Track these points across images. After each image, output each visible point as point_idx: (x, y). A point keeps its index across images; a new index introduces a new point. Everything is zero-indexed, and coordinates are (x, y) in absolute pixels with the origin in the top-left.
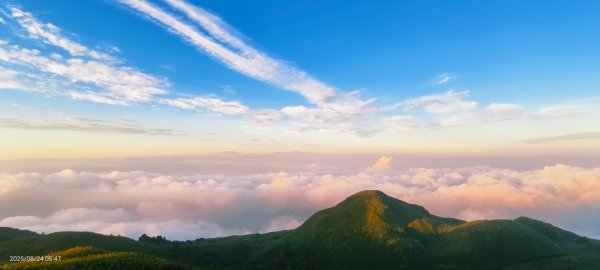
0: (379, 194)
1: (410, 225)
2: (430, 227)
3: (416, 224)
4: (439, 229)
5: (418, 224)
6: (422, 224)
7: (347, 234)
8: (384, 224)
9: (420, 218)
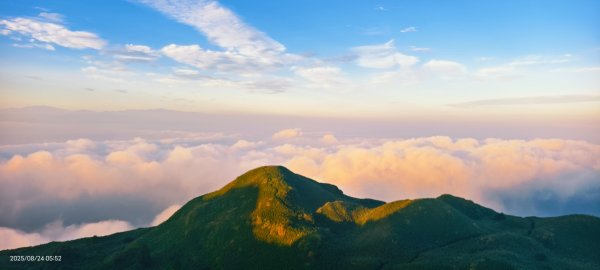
0: (283, 170)
1: (319, 210)
2: (344, 212)
3: (326, 209)
4: (353, 213)
5: (329, 209)
6: (334, 208)
7: (237, 228)
8: (286, 210)
9: (332, 200)
